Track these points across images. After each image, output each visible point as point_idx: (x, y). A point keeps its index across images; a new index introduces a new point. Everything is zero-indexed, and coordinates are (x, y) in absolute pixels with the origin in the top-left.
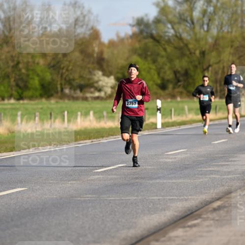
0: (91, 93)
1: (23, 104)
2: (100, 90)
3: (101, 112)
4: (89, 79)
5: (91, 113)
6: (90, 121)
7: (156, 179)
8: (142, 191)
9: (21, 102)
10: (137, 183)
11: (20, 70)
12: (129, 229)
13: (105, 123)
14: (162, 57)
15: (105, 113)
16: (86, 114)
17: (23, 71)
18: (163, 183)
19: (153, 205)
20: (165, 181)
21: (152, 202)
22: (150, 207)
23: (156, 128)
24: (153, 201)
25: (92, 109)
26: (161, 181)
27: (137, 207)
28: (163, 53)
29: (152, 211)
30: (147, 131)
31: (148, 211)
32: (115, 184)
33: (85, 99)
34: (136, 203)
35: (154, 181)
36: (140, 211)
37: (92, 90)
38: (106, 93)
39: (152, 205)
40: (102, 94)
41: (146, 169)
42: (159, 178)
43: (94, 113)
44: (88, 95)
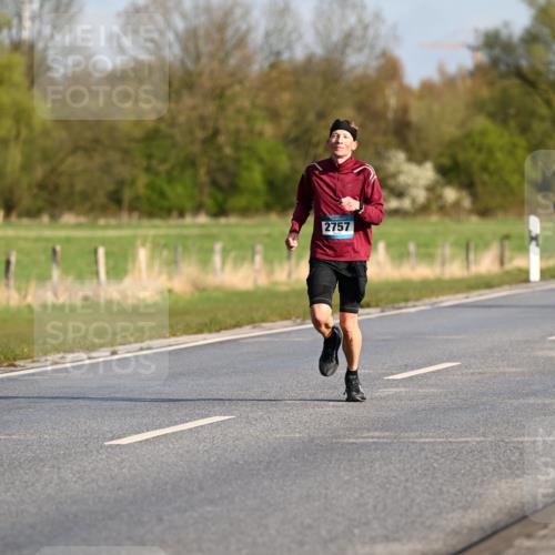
1: (227, 226)
2: (400, 195)
3: (402, 243)
5: (381, 246)
6: (379, 264)
7: (527, 395)
8: (497, 424)
9: (223, 221)
10: (483, 404)
11: (219, 149)
12: (465, 509)
13: (413, 268)
14: (542, 119)
15: (412, 247)
17: (228, 151)
18: (544, 404)
19: (521, 454)
20: (547, 402)
21: (518, 448)
22: (513, 459)
23: (527, 280)
24: (520, 446)
25: (382, 236)
26: (540, 402)
27: (484, 460)
28: (544, 110)
29: (518, 469)
30: (507, 287)
31: (510, 468)
32: (434, 408)
34: (481, 452)
35: (521, 400)
36: (491, 469)
38: (414, 201)
39: (517, 454)
40: (406, 204)
41: (504, 373)
42: (535, 394)
43: (389, 246)
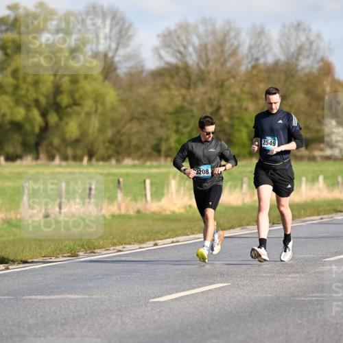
0: (321, 150)
3: (334, 176)
4: (318, 131)
5: (321, 178)
6: (319, 189)
11: (221, 118)
13: (341, 193)
15: (340, 179)
16: (313, 180)
17: (226, 119)
25: (322, 172)
33: (312, 159)
37: (322, 146)
43: (325, 178)
44: (317, 153)
